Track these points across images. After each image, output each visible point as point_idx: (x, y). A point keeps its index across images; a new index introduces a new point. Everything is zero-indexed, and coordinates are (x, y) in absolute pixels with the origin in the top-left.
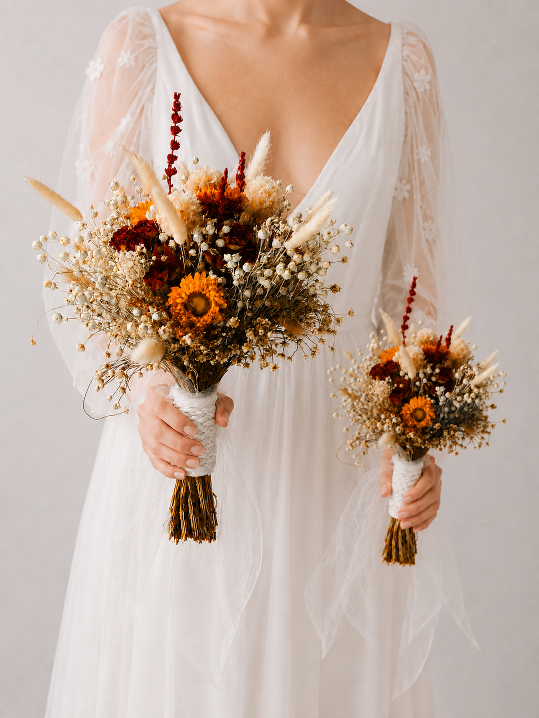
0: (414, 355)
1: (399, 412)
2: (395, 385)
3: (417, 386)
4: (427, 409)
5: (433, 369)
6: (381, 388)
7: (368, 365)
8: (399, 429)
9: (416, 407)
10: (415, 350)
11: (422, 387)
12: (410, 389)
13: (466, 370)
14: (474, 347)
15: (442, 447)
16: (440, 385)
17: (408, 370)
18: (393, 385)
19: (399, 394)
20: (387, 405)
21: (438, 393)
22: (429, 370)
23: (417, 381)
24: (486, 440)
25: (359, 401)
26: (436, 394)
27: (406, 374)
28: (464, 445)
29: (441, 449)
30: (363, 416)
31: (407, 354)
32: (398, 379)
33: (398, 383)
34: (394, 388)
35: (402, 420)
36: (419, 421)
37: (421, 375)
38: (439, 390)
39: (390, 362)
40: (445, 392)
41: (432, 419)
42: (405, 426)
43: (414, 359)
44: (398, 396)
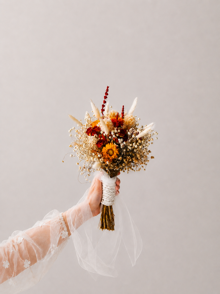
0: (107, 123)
1: (101, 152)
2: (99, 138)
3: (110, 139)
4: (114, 149)
5: (117, 130)
6: (92, 140)
7: (85, 128)
8: (101, 160)
9: (109, 148)
10: (108, 120)
11: (112, 139)
12: (106, 140)
13: (134, 131)
14: (139, 119)
15: (124, 170)
16: (120, 138)
17: (105, 130)
18: (98, 138)
19: (101, 142)
20: (95, 149)
21: (120, 142)
22: (116, 131)
23: (110, 136)
24: (144, 168)
25: (82, 147)
26: (119, 143)
27: (104, 133)
28: (134, 170)
29: (124, 171)
30: (84, 155)
31: (104, 123)
32: (101, 135)
33: (100, 137)
34: (98, 140)
35: (103, 155)
36: (111, 155)
37: (112, 133)
38: (120, 140)
39: (96, 127)
40: (123, 142)
41: (117, 155)
42: (104, 158)
43: (107, 125)
44: (100, 144)
